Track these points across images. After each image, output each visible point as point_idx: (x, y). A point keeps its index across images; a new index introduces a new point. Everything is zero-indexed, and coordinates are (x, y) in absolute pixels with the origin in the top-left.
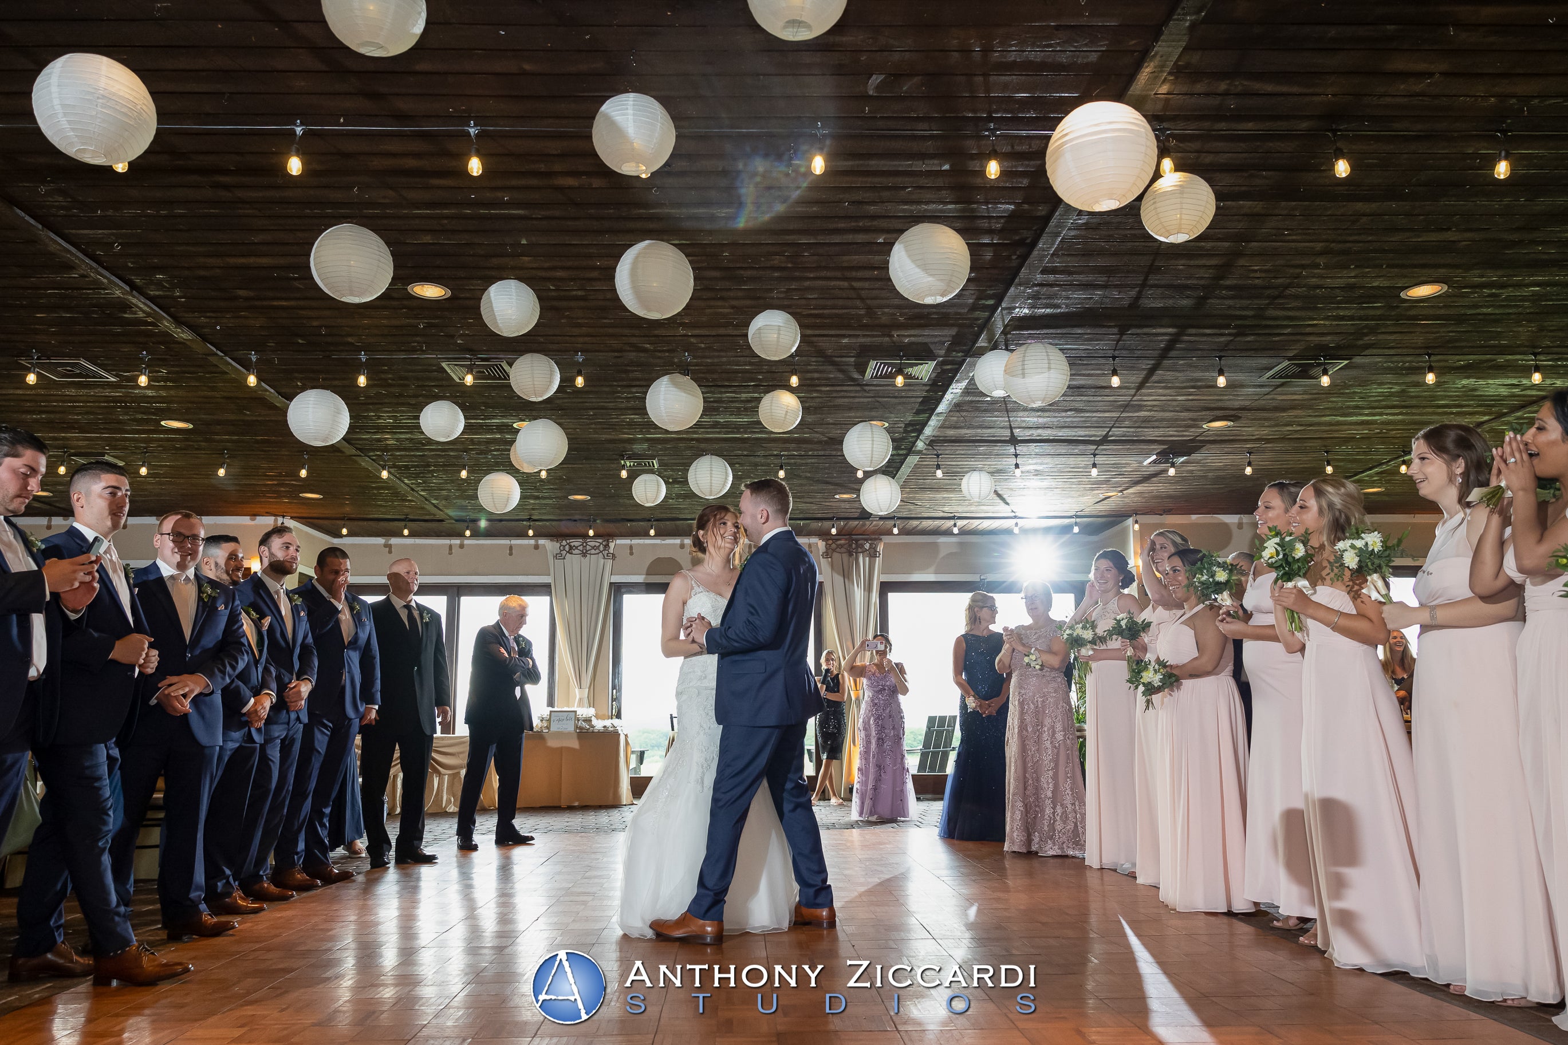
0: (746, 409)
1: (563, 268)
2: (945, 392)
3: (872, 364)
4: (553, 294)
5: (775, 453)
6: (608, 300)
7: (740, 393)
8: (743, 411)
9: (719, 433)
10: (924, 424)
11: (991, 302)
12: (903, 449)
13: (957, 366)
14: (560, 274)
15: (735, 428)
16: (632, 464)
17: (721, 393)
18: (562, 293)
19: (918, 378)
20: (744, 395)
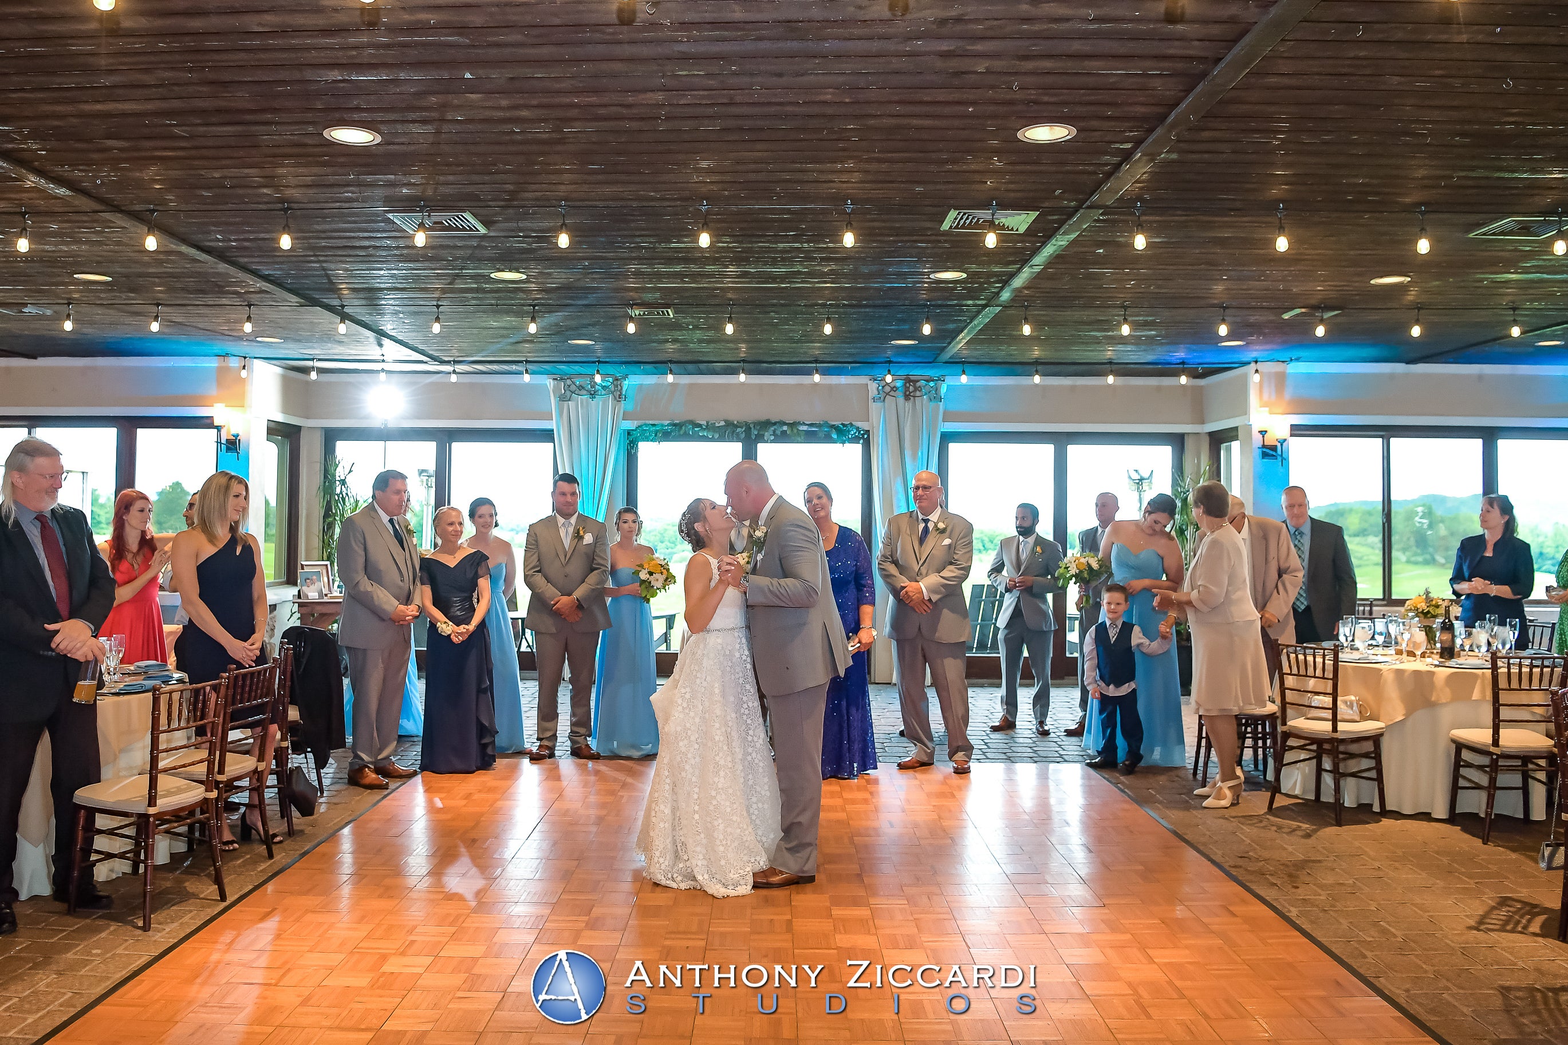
0: (783, 259)
1: (527, 107)
2: (1044, 244)
3: (953, 214)
4: (519, 137)
5: (820, 302)
6: (594, 143)
7: (776, 243)
8: (779, 261)
9: (749, 283)
10: (1012, 275)
11: (1129, 146)
12: (982, 299)
13: (1064, 217)
14: (524, 113)
15: (770, 278)
16: (642, 313)
17: (751, 242)
18: (530, 136)
19: (1012, 230)
20: (781, 245)
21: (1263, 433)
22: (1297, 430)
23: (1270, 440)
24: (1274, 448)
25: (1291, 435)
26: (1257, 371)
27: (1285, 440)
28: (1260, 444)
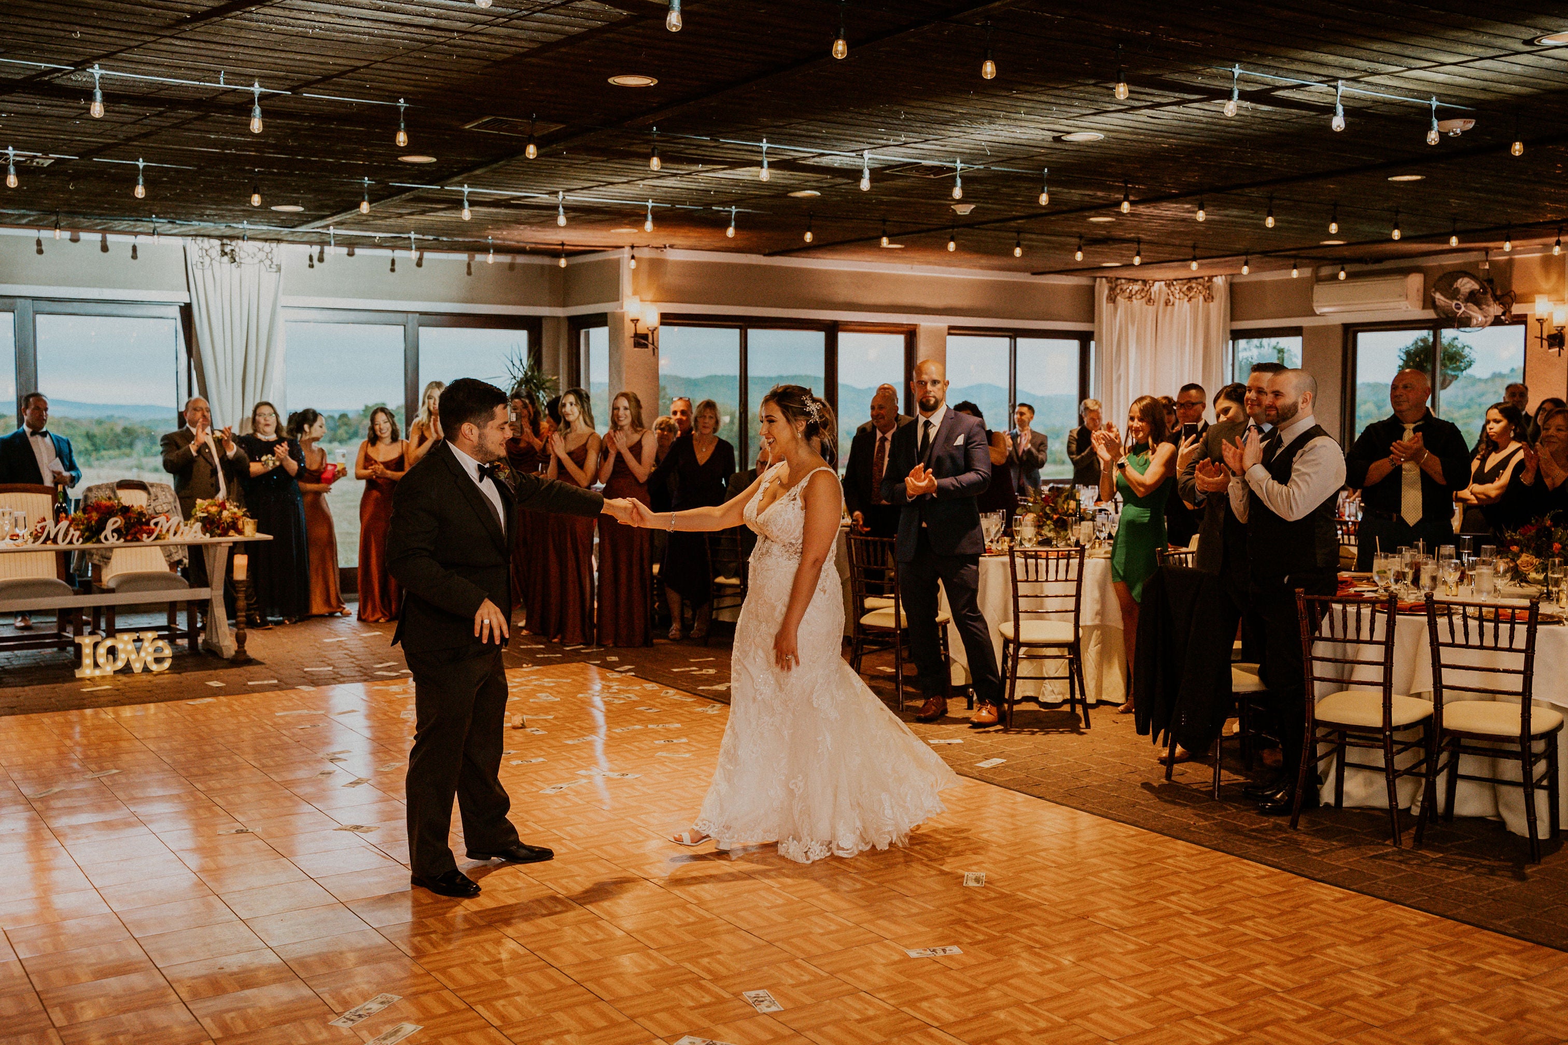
21: (635, 321)
22: (668, 319)
23: (641, 329)
24: (645, 337)
25: (662, 324)
26: (633, 257)
27: (656, 329)
28: (633, 332)
